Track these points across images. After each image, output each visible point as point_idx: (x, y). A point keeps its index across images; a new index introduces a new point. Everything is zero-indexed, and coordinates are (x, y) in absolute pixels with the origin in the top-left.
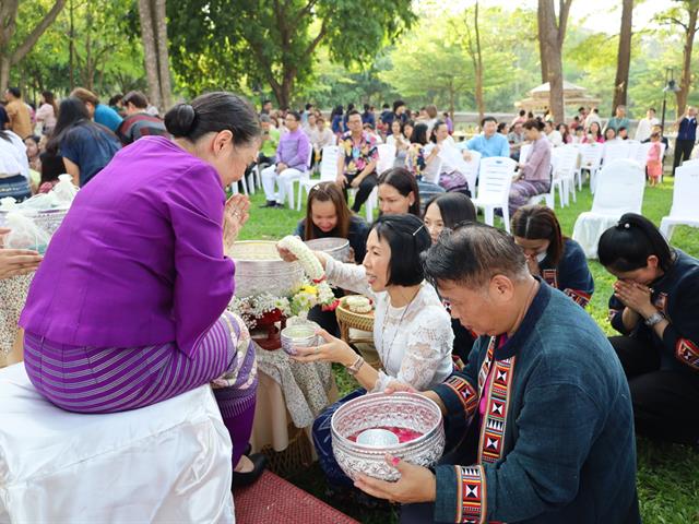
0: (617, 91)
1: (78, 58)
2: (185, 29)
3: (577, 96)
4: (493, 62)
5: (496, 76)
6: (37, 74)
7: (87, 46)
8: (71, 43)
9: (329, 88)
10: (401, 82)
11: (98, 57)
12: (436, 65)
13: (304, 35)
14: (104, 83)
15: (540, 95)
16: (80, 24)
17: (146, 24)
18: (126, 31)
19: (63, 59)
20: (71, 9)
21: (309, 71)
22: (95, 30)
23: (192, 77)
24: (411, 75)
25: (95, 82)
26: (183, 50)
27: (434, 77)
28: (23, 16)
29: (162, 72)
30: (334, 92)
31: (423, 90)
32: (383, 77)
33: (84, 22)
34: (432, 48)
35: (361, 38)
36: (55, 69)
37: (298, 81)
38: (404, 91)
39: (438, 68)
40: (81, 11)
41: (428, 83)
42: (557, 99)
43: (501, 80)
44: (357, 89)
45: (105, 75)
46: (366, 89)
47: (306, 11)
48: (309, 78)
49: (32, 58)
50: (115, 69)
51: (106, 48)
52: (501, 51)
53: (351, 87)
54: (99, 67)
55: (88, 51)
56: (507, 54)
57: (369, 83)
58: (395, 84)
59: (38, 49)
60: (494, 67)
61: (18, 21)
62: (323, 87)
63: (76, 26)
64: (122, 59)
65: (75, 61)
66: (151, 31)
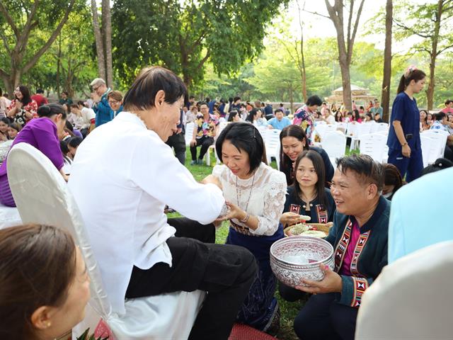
0: (383, 91)
1: (63, 69)
2: (126, 53)
3: (362, 94)
4: (316, 73)
5: (319, 81)
6: (38, 78)
7: (69, 62)
8: (59, 61)
9: (216, 88)
10: (260, 84)
11: (75, 69)
12: (281, 74)
13: (199, 56)
14: (78, 84)
15: (338, 93)
16: (65, 49)
17: (100, 51)
18: (91, 54)
19: (54, 70)
20: (60, 41)
21: (201, 78)
22: (74, 53)
23: (130, 81)
24: (266, 80)
25: (73, 83)
26: (125, 65)
27: (280, 81)
28: (31, 45)
29: (108, 79)
30: (220, 90)
31: (273, 89)
32: (250, 81)
33: (67, 48)
34: (278, 64)
35: (228, 60)
36: (49, 76)
37: (195, 84)
38: (262, 90)
39: (282, 76)
40: (66, 42)
41: (276, 85)
42: (347, 96)
43: (321, 83)
44: (235, 88)
45: (79, 79)
46: (240, 88)
47: (198, 43)
48: (201, 82)
49: (36, 69)
50: (86, 76)
51: (80, 64)
52: (320, 66)
53: (231, 87)
54: (76, 74)
55: (69, 65)
56: (324, 68)
57: (242, 85)
58: (256, 85)
59: (39, 64)
60: (317, 76)
61: (28, 47)
62: (212, 87)
63: (62, 51)
64: (89, 70)
65: (61, 71)
66: (103, 56)
